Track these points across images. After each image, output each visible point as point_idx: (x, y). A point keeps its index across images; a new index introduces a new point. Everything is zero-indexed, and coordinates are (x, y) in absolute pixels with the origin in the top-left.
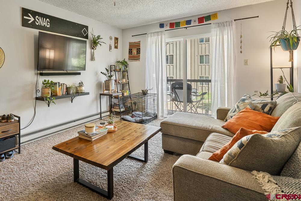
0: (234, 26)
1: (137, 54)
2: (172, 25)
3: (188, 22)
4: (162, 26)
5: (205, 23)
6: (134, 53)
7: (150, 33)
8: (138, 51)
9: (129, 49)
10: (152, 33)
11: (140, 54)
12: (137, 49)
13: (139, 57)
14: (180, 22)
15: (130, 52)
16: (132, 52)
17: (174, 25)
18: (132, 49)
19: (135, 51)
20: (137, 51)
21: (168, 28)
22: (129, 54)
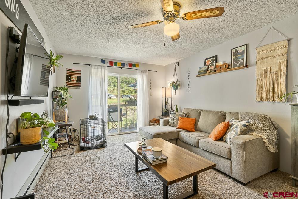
0: (148, 74)
1: (77, 82)
2: (111, 63)
3: (123, 64)
4: (103, 61)
5: (132, 68)
6: (74, 80)
7: (94, 65)
8: (79, 79)
9: (67, 76)
10: (95, 65)
11: (80, 82)
12: (77, 77)
13: (80, 84)
14: (117, 63)
15: (69, 78)
16: (70, 79)
17: (113, 64)
18: (70, 76)
19: (74, 79)
20: (77, 79)
21: (108, 65)
22: (67, 81)
